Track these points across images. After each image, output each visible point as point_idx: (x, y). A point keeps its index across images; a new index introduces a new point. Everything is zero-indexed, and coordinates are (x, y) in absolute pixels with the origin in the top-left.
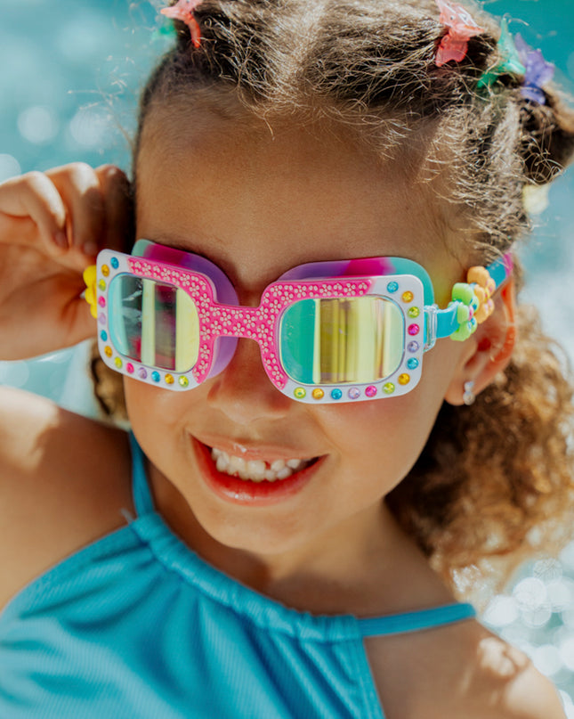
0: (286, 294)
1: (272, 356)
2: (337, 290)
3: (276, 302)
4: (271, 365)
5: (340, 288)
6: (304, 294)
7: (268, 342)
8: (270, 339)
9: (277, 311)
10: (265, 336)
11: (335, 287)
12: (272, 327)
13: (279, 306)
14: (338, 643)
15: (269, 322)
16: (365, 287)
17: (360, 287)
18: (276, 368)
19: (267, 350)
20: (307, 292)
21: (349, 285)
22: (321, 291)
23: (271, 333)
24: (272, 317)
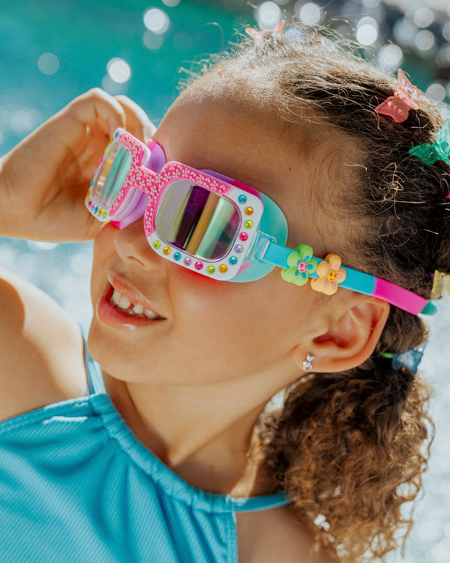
0: (177, 170)
1: (152, 210)
2: (206, 182)
3: (169, 173)
4: (149, 216)
5: (209, 181)
6: (187, 176)
7: (154, 200)
8: (155, 198)
9: (167, 181)
10: (153, 195)
11: (206, 180)
12: (159, 190)
13: (170, 178)
14: (218, 515)
15: (160, 186)
16: (224, 189)
17: (221, 187)
18: (150, 219)
19: (150, 205)
20: (189, 175)
21: (215, 182)
22: (197, 178)
23: (158, 194)
24: (163, 183)
